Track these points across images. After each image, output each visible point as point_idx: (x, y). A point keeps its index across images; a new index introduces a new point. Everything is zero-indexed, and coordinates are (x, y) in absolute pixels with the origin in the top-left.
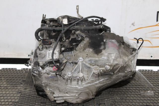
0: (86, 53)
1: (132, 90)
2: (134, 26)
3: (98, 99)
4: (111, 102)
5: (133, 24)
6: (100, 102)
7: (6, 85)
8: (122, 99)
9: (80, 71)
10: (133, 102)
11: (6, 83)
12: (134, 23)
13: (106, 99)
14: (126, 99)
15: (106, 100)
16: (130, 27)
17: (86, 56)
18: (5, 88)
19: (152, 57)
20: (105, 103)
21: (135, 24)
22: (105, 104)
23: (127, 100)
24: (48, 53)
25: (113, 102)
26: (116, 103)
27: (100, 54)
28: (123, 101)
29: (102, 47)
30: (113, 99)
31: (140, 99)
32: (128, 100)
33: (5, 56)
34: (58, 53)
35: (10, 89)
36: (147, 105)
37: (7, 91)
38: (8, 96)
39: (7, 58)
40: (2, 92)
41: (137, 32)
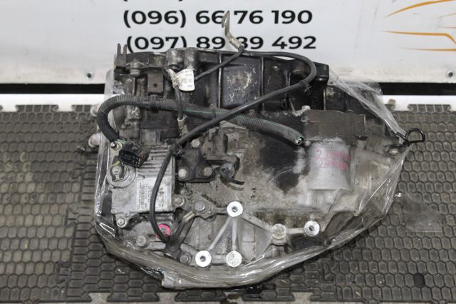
0: (251, 184)
7: (32, 188)
9: (234, 247)
10: (380, 260)
11: (32, 175)
17: (252, 193)
18: (32, 201)
19: (451, 75)
24: (138, 184)
26: (333, 266)
27: (292, 190)
29: (299, 166)
33: (20, 77)
34: (169, 190)
35: (44, 203)
36: (418, 273)
37: (37, 214)
38: (40, 236)
39: (26, 83)
40: (25, 218)
41: (415, 14)
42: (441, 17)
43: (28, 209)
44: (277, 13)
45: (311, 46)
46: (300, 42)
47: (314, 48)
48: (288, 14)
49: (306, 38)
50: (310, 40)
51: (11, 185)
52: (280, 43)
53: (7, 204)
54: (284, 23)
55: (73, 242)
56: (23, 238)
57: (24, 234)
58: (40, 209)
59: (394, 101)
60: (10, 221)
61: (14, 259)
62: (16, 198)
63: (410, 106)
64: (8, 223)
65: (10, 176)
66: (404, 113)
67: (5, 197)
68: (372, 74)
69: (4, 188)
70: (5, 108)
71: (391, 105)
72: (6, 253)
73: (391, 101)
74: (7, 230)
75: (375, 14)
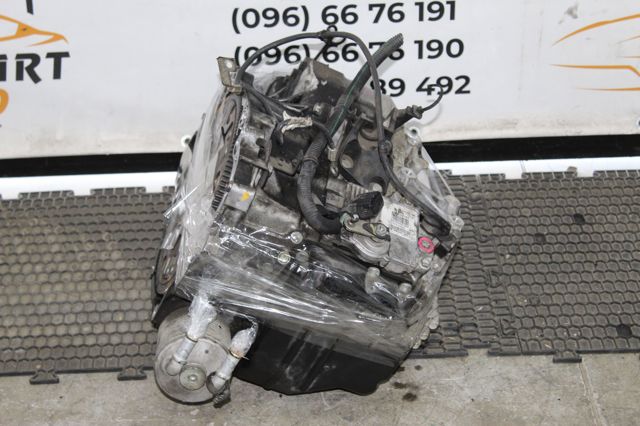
1: (570, 264)
2: (575, 17)
3: (452, 309)
4: (496, 318)
5: (570, 12)
6: (460, 320)
7: (121, 265)
8: (534, 302)
10: (572, 315)
11: (120, 253)
12: (576, 8)
13: (480, 305)
14: (550, 302)
15: (481, 308)
16: (561, 22)
18: (123, 277)
20: (478, 323)
21: (578, 13)
22: (475, 325)
23: (552, 308)
25: (505, 317)
26: (513, 322)
28: (540, 310)
30: (505, 304)
31: (597, 302)
32: (558, 308)
33: (100, 146)
35: (138, 279)
36: (622, 324)
37: (131, 289)
38: (138, 308)
39: (108, 154)
40: (116, 292)
41: (588, 39)
42: (620, 43)
43: (118, 284)
44: (420, 43)
45: (464, 89)
46: (450, 85)
47: (468, 92)
48: (435, 45)
49: (457, 78)
50: (463, 81)
51: (95, 263)
52: (425, 87)
53: (90, 281)
54: (430, 57)
56: (116, 311)
57: (117, 308)
58: (134, 283)
59: (575, 168)
60: (97, 296)
61: (107, 331)
62: (102, 275)
63: (596, 173)
64: (95, 299)
65: (92, 255)
66: (589, 179)
67: (89, 274)
68: (543, 126)
69: (85, 266)
70: (77, 193)
71: (571, 172)
72: (96, 326)
73: (571, 168)
74: (94, 305)
75: (541, 39)
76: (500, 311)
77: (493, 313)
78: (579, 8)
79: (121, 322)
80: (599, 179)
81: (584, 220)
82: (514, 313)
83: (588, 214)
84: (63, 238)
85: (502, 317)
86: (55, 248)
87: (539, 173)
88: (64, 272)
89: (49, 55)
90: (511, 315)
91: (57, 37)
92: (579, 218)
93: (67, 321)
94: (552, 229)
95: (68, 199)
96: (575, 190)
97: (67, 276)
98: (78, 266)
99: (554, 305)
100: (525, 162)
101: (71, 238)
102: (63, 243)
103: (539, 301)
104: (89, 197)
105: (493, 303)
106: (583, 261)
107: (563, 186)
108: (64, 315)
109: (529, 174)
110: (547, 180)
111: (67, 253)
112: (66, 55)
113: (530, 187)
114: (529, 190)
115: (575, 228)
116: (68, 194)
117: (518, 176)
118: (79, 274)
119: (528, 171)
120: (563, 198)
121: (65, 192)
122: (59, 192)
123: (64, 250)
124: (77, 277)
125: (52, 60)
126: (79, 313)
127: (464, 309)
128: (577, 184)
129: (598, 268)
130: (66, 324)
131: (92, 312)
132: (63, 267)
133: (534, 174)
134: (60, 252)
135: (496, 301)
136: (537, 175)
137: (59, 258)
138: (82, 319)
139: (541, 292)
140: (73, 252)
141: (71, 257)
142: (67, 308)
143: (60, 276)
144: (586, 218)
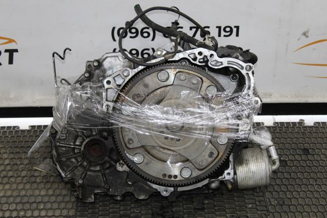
1: (302, 180)
2: (307, 37)
4: (259, 213)
5: (304, 34)
8: (281, 203)
10: (303, 212)
12: (308, 32)
13: (250, 204)
14: (290, 203)
15: (250, 206)
16: (299, 40)
18: (45, 181)
21: (309, 34)
23: (291, 207)
25: (264, 212)
26: (269, 215)
28: (285, 208)
30: (263, 204)
31: (317, 204)
33: (35, 102)
35: (53, 182)
37: (49, 188)
38: (52, 201)
39: (39, 106)
40: (40, 191)
41: (314, 49)
43: (42, 185)
51: (29, 172)
53: (26, 183)
55: (77, 204)
56: (39, 202)
57: (40, 200)
58: (52, 185)
59: (303, 120)
60: (30, 193)
61: (34, 215)
62: (33, 179)
63: (315, 123)
64: (28, 194)
65: (27, 166)
66: (311, 127)
67: (25, 179)
68: (287, 97)
69: (24, 173)
70: (21, 128)
71: (301, 122)
72: (27, 212)
73: (301, 120)
74: (27, 198)
75: (287, 49)
76: (262, 208)
77: (258, 210)
78: (309, 32)
79: (42, 209)
80: (316, 127)
81: (309, 152)
82: (270, 209)
83: (311, 148)
84: (12, 156)
85: (263, 212)
86: (7, 162)
87: (283, 123)
88: (11, 177)
89: (6, 51)
90: (268, 211)
91: (11, 41)
92: (306, 151)
93: (11, 208)
94: (291, 157)
95: (16, 131)
96: (303, 133)
97: (13, 180)
98: (19, 173)
99: (292, 205)
100: (275, 116)
101: (16, 156)
102: (12, 159)
103: (284, 202)
104: (28, 131)
105: (257, 203)
106: (309, 178)
107: (296, 131)
108: (9, 204)
109: (277, 123)
110: (287, 127)
111: (13, 165)
112: (16, 51)
113: (278, 131)
114: (277, 133)
115: (304, 157)
116: (16, 129)
117: (271, 124)
118: (20, 178)
119: (277, 121)
120: (297, 138)
121: (14, 127)
122: (11, 127)
123: (12, 163)
124: (19, 180)
125: (8, 54)
126: (18, 203)
127: (241, 206)
128: (305, 130)
129: (318, 183)
130: (10, 210)
131: (25, 203)
132: (10, 174)
133: (280, 123)
134: (9, 164)
135: (259, 201)
136: (282, 123)
137: (8, 168)
138: (20, 207)
139: (285, 197)
140: (17, 164)
141: (16, 167)
142: (11, 199)
143: (9, 180)
144: (310, 150)
